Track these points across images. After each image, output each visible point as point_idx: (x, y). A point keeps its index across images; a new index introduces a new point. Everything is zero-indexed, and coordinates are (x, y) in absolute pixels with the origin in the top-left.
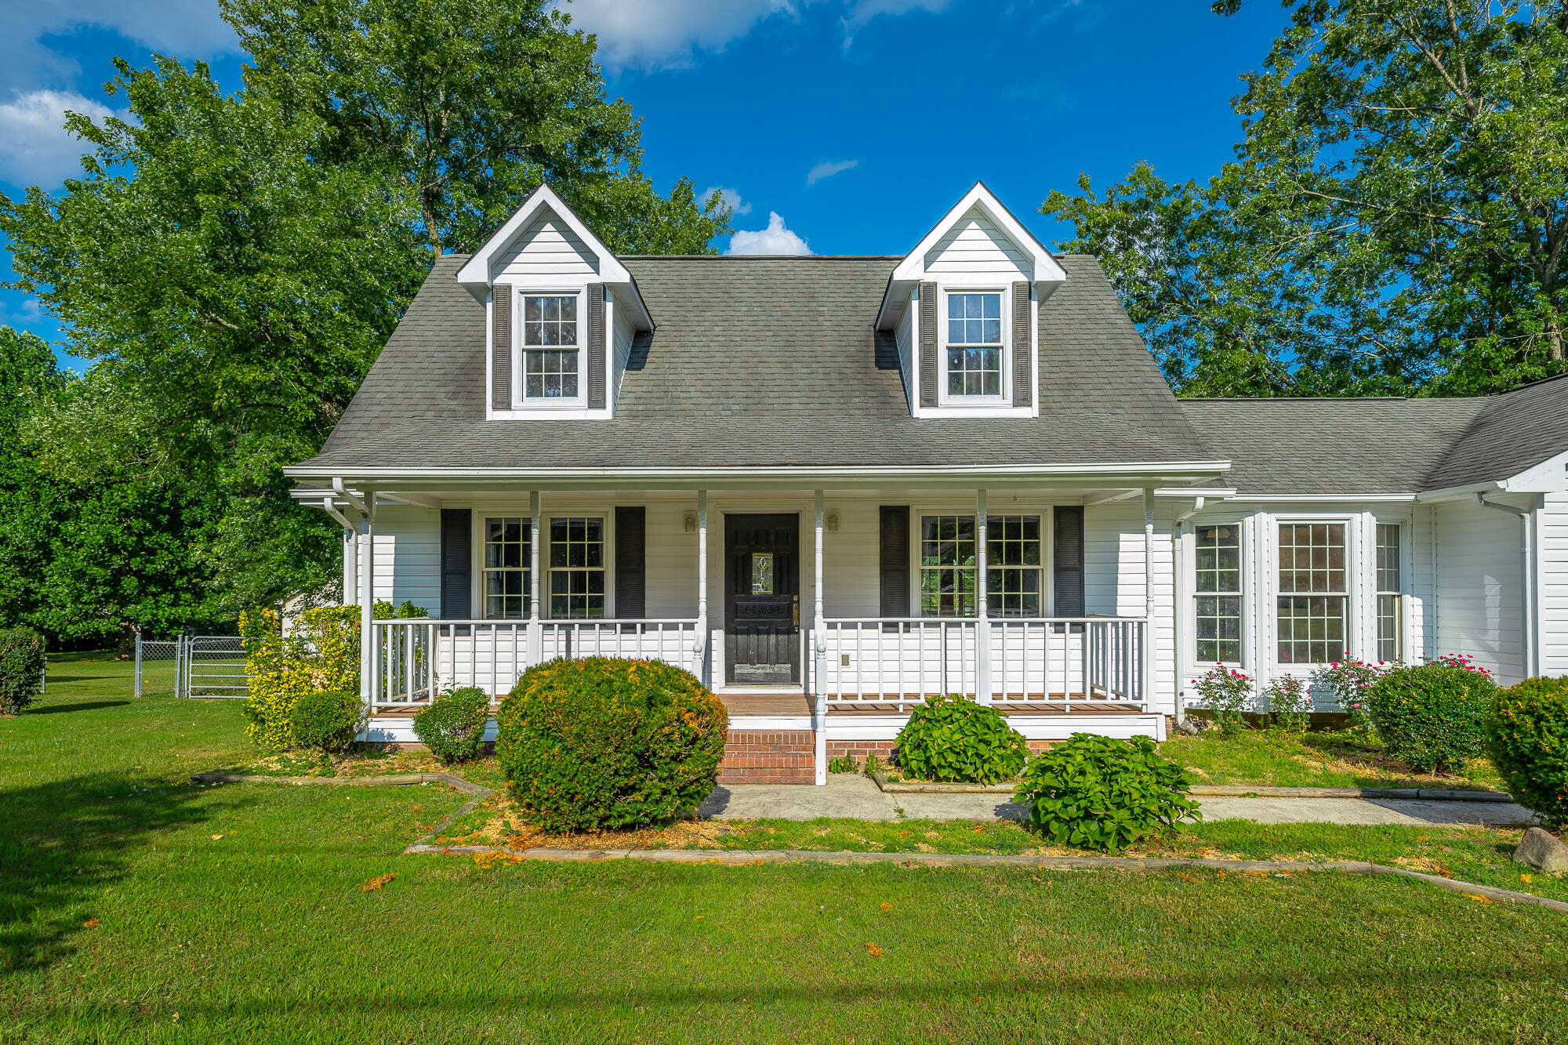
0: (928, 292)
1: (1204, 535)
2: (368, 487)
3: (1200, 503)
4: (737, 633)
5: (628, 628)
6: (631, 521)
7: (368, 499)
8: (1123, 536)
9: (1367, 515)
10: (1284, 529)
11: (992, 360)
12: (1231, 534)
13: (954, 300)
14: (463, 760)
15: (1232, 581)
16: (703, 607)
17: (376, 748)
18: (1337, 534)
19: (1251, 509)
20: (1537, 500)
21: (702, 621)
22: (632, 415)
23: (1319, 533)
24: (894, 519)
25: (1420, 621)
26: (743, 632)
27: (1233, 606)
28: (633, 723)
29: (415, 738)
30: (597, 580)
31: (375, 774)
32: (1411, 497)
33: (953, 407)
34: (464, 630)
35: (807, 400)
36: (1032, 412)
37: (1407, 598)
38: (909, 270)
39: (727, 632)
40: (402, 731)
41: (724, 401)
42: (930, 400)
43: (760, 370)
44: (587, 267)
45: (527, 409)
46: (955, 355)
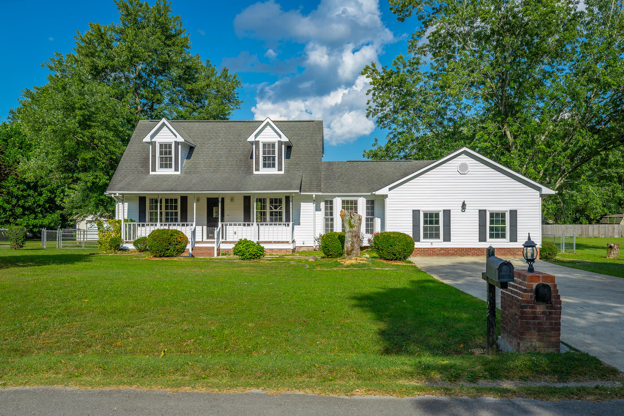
0: (257, 143)
1: (326, 202)
2: (123, 194)
3: (314, 196)
4: (210, 227)
5: (183, 225)
6: (184, 199)
7: (123, 197)
8: (301, 203)
9: (362, 198)
10: (343, 202)
11: (274, 159)
12: (331, 202)
13: (264, 145)
14: (143, 251)
15: (331, 214)
16: (195, 220)
17: (125, 250)
18: (356, 203)
19: (335, 196)
20: (386, 196)
21: (194, 224)
22: (186, 173)
23: (352, 202)
24: (247, 199)
25: (380, 224)
26: (211, 227)
27: (332, 220)
28: (168, 238)
29: (134, 248)
30: (176, 214)
31: (125, 254)
32: (370, 194)
33: (264, 171)
34: (143, 225)
35: (229, 168)
36: (282, 172)
37: (376, 218)
38: (251, 138)
39: (207, 226)
40: (131, 247)
41: (209, 168)
42: (257, 169)
43: (220, 159)
44: (174, 137)
45: (160, 172)
46: (265, 158)
